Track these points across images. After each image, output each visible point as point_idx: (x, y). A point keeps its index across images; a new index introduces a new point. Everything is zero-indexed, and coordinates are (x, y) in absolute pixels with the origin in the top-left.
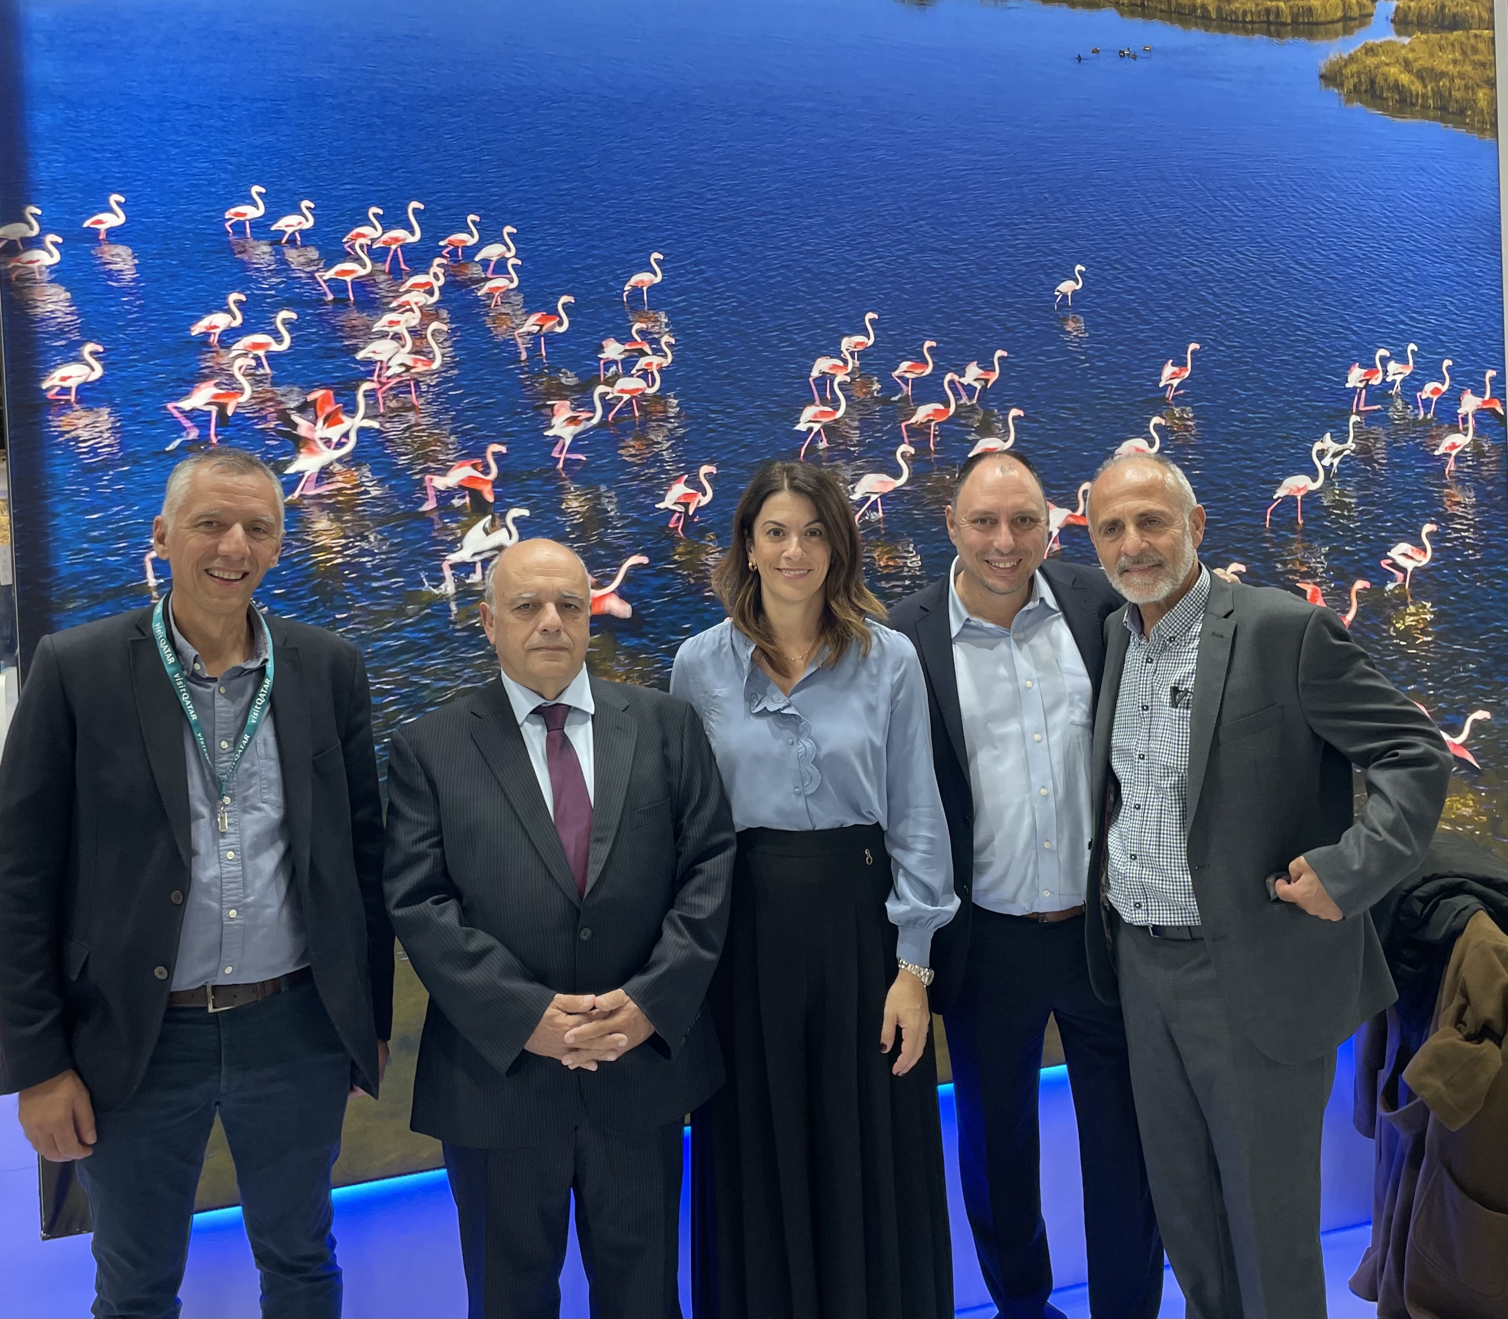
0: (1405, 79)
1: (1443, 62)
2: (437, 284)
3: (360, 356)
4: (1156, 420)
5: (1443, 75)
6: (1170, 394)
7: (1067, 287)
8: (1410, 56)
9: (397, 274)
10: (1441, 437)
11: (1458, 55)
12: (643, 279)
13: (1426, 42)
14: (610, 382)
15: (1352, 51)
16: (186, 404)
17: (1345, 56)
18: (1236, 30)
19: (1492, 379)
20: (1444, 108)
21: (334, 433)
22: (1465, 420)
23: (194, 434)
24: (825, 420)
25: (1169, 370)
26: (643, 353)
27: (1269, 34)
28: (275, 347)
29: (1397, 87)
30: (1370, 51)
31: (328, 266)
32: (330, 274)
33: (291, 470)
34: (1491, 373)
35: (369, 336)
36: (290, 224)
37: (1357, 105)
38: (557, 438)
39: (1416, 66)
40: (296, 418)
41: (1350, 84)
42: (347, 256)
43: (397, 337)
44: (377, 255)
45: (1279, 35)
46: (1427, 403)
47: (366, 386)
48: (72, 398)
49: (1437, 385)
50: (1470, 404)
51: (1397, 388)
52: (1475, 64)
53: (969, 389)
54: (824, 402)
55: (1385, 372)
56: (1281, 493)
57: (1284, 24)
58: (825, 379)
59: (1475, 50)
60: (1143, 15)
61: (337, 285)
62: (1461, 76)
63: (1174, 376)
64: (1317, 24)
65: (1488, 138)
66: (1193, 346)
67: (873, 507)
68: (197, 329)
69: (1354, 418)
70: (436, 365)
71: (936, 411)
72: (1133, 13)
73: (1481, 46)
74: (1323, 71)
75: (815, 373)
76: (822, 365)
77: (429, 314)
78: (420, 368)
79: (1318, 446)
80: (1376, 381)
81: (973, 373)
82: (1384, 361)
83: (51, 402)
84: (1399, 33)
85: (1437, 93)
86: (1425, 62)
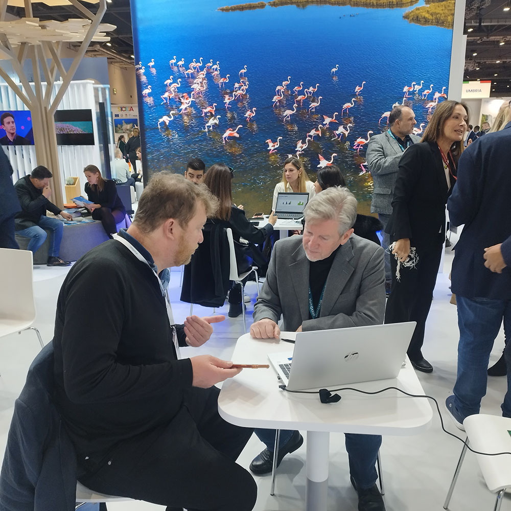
0: (427, 15)
1: (439, 10)
2: (205, 73)
3: (192, 87)
4: (353, 99)
5: (438, 13)
6: (357, 93)
7: (334, 70)
8: (429, 10)
9: (198, 72)
10: (428, 103)
11: (443, 8)
12: (243, 71)
13: (434, 6)
14: (236, 92)
15: (412, 10)
16: (164, 96)
17: (410, 11)
18: (381, 7)
19: (444, 89)
20: (438, 22)
21: (187, 101)
22: (435, 99)
23: (165, 102)
24: (279, 99)
25: (357, 88)
26: (242, 86)
27: (390, 7)
28: (178, 86)
29: (424, 18)
30: (418, 9)
31: (187, 71)
32: (187, 72)
33: (180, 108)
34: (444, 88)
35: (193, 83)
36: (180, 63)
37: (413, 23)
38: (226, 103)
39: (431, 12)
40: (181, 98)
41: (411, 18)
42: (189, 69)
43: (198, 84)
44: (195, 68)
45: (392, 7)
46: (425, 95)
47: (193, 93)
48: (147, 95)
49: (429, 91)
50: (437, 95)
51: (417, 91)
52: (448, 10)
53: (310, 93)
54: (278, 95)
55: (414, 88)
56: (383, 116)
57: (394, 5)
58: (279, 91)
59: (449, 6)
60: (357, 6)
61: (188, 74)
62: (444, 13)
63: (359, 89)
64: (403, 4)
65: (450, 29)
66: (364, 83)
67: (288, 117)
68: (165, 83)
69: (404, 99)
70: (205, 89)
71: (303, 97)
72: (354, 6)
73: (451, 5)
74: (404, 15)
75: (277, 89)
76: (278, 88)
77: (203, 79)
78: (202, 89)
79: (394, 105)
80: (411, 90)
81: (311, 89)
82: (414, 85)
83: (144, 96)
84: (426, 4)
85: (436, 18)
86: (433, 11)
